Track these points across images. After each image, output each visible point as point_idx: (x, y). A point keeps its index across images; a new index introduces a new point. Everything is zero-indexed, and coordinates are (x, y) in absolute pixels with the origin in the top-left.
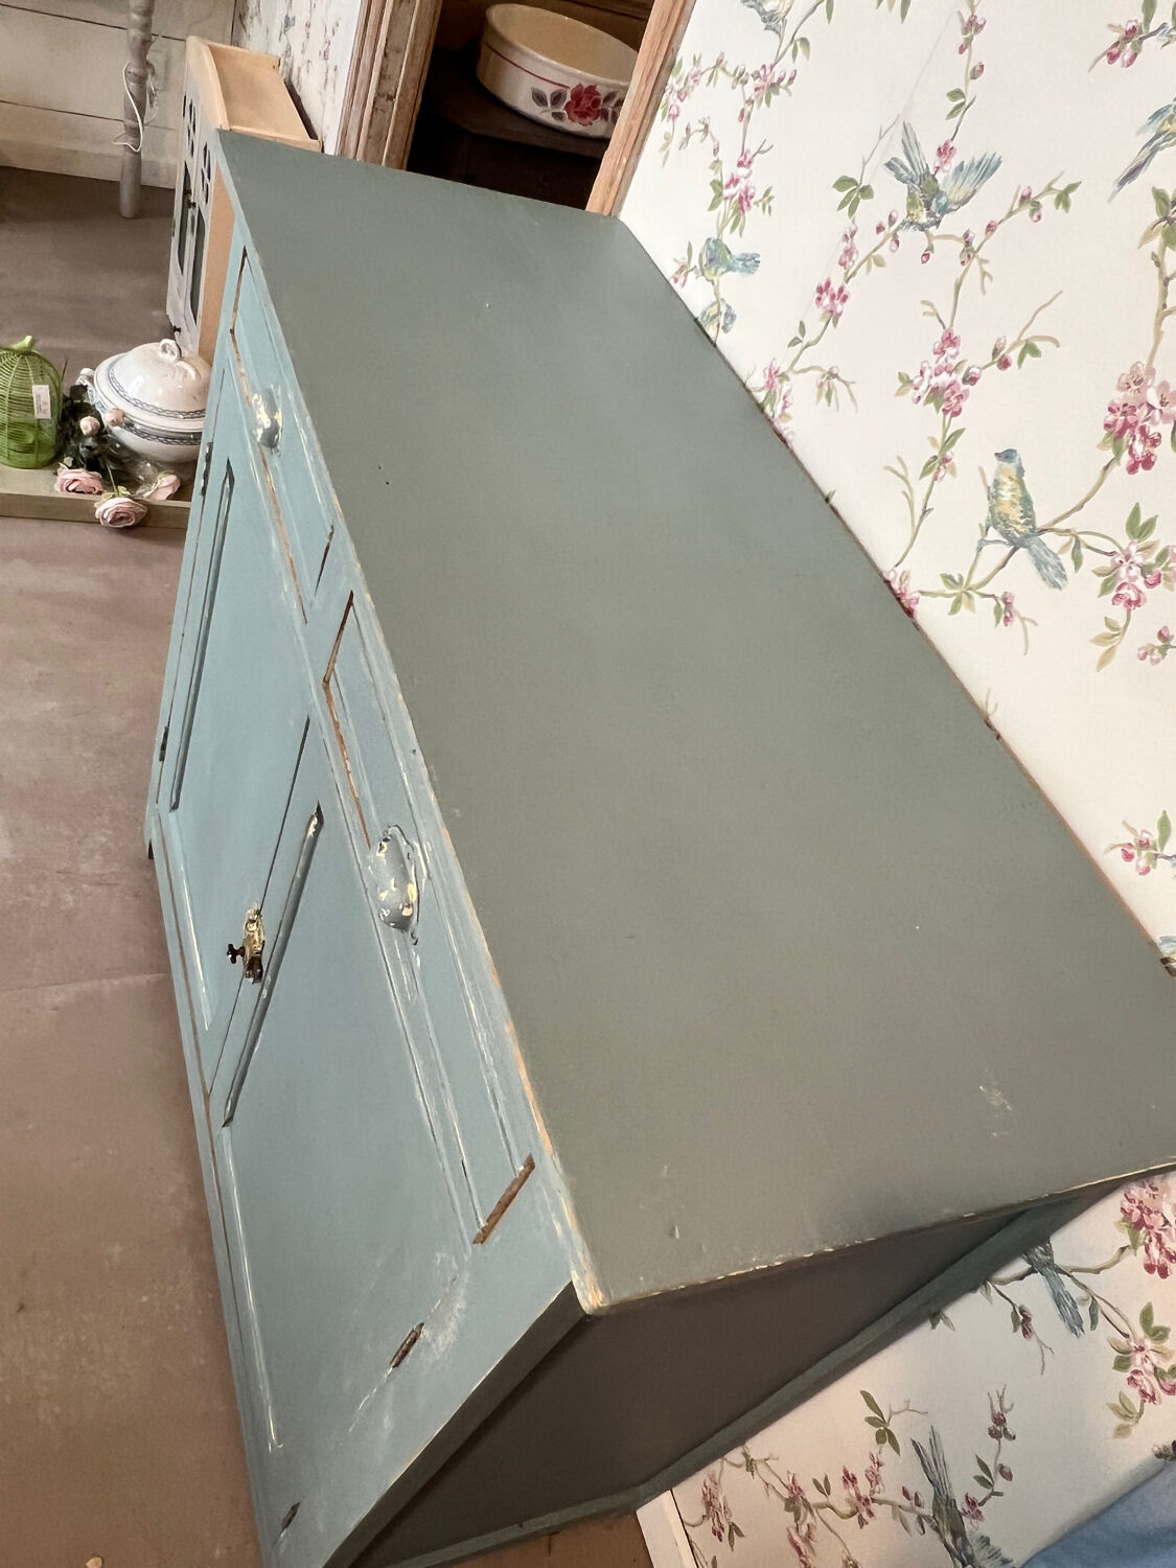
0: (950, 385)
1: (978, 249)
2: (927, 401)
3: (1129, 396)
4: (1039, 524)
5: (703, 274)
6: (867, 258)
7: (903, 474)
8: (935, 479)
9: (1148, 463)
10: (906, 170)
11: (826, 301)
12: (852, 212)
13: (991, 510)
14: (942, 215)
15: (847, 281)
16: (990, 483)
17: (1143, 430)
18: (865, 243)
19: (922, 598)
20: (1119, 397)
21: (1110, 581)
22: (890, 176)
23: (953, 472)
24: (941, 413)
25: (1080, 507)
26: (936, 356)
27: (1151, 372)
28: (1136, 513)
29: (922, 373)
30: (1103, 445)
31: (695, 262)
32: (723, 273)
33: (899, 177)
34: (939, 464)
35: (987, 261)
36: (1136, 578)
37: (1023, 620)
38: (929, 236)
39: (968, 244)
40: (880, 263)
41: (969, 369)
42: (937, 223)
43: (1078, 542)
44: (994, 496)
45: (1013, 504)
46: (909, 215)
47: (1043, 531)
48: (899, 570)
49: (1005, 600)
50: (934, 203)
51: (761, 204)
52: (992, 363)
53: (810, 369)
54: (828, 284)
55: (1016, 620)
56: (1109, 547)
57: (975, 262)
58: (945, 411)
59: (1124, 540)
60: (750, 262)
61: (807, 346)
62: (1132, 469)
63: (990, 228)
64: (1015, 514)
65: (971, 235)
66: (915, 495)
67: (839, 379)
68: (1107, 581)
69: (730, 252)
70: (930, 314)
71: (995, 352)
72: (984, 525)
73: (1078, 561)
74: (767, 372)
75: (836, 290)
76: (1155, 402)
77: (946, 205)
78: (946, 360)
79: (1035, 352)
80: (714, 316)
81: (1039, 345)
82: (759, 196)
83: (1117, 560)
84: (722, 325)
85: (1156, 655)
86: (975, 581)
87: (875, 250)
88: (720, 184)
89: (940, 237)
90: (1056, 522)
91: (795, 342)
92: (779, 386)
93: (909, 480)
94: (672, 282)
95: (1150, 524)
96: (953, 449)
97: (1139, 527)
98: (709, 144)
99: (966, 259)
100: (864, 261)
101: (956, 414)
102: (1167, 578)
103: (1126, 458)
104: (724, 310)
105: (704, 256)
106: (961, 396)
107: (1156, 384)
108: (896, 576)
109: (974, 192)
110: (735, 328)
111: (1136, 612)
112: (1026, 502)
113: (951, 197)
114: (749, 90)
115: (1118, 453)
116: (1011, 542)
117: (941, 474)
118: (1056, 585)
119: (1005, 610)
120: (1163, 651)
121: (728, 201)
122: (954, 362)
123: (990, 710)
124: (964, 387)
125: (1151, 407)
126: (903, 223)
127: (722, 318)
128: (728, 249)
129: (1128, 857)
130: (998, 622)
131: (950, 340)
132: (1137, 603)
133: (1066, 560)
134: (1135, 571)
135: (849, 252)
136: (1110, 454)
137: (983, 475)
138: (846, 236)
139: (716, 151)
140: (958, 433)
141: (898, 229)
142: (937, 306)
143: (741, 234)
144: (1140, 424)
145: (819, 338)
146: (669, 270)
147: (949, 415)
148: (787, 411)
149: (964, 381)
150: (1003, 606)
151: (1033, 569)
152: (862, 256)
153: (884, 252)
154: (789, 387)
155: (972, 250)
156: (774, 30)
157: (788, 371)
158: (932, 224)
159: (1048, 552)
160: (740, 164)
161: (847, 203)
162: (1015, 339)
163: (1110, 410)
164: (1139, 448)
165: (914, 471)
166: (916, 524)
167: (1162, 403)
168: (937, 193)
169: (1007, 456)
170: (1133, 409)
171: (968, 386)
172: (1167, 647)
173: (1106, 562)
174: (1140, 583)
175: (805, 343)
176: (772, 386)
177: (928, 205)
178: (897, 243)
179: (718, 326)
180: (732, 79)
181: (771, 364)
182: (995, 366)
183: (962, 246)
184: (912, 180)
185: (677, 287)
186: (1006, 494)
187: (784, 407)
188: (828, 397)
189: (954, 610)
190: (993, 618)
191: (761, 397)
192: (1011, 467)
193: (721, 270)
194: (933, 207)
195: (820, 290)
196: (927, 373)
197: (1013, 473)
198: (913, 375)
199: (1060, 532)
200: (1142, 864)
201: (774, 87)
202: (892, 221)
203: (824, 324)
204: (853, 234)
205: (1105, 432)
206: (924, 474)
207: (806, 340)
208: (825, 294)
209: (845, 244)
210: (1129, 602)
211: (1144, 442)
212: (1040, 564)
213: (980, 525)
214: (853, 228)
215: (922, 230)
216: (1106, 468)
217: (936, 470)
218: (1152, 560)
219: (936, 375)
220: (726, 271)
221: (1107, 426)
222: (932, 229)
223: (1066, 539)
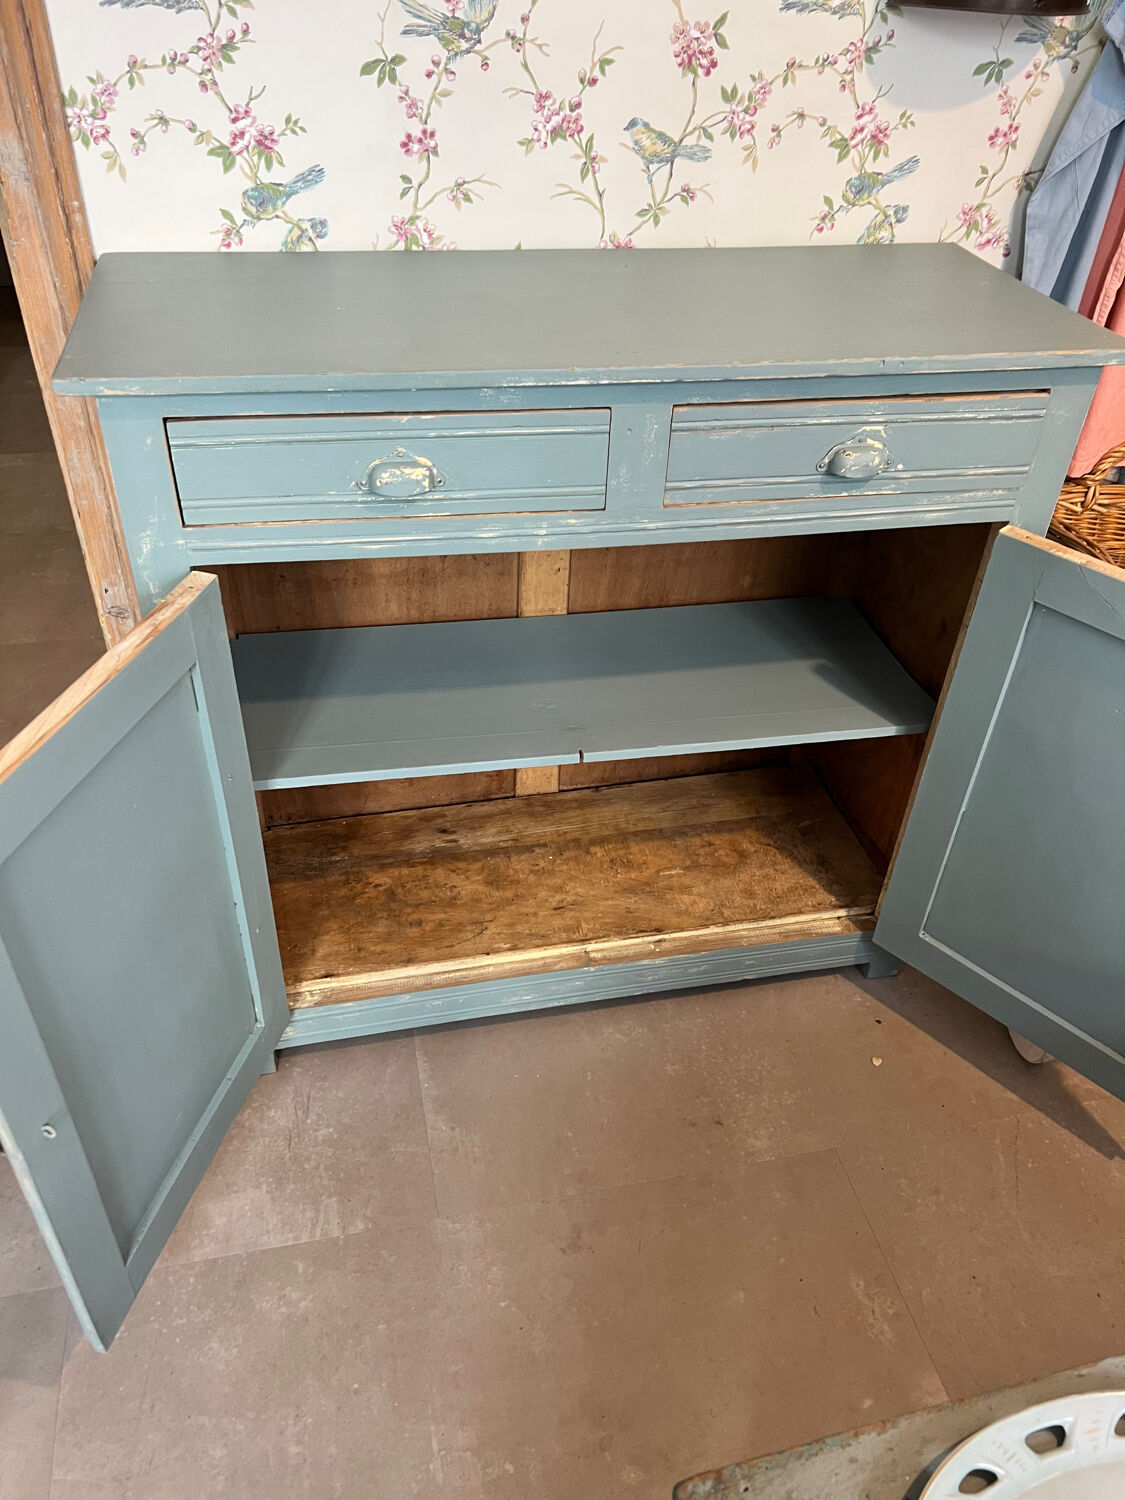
0: (563, 121)
1: (525, 35)
2: (553, 141)
3: (682, 42)
4: (677, 140)
5: (259, 219)
6: (433, 97)
7: (566, 190)
8: (594, 173)
9: (714, 64)
10: (425, 26)
11: (415, 147)
12: (393, 79)
13: (643, 157)
14: (479, 35)
15: (426, 123)
16: (632, 145)
17: (701, 52)
18: (422, 90)
19: (632, 237)
20: (677, 47)
21: (733, 131)
22: (413, 38)
23: (604, 160)
24: (569, 139)
25: (693, 112)
26: (540, 113)
27: (687, 23)
28: (724, 90)
29: (536, 130)
30: (684, 75)
31: (240, 217)
32: (284, 203)
33: (421, 34)
34: (590, 163)
35: (537, 38)
36: (744, 118)
37: (701, 189)
38: (476, 52)
39: (513, 38)
40: (445, 94)
41: (570, 102)
42: (479, 41)
43: (704, 129)
44: (638, 148)
45: (654, 144)
46: (449, 51)
47: (681, 141)
48: (606, 237)
49: (684, 190)
50: (466, 31)
51: (288, 132)
52: (584, 88)
53: (434, 197)
54: (409, 137)
55: (699, 194)
56: (722, 116)
57: (527, 44)
58: (572, 136)
59: (727, 107)
60: (312, 176)
61: (420, 185)
62: (708, 73)
63: (525, 19)
64: (660, 146)
65: (512, 32)
66: (587, 195)
67: (469, 182)
68: (731, 132)
69: (280, 185)
70: (518, 93)
71: (582, 81)
72: (644, 168)
73: (710, 137)
74: (393, 229)
75: (420, 135)
76: (699, 35)
77: (477, 27)
78: (549, 109)
79: (610, 62)
80: (300, 237)
81: (609, 57)
82: (280, 127)
83: (730, 118)
84: (313, 236)
85: (777, 140)
86: (658, 200)
87: (435, 89)
88: (223, 147)
89: (486, 49)
90: (685, 130)
91: (404, 193)
92: (414, 227)
93: (574, 189)
94: (224, 249)
95: (735, 89)
96: (594, 149)
97: (729, 96)
98: (178, 130)
99: (519, 47)
100: (431, 102)
101: (582, 129)
102: (760, 104)
103: (700, 71)
104: (306, 225)
105: (249, 207)
106: (577, 119)
107: (693, 26)
108: (606, 243)
109: (494, 7)
110: (331, 228)
111: (754, 132)
112: (661, 136)
113: (478, 21)
114: (196, 62)
115: (695, 72)
116: (667, 162)
117: (597, 168)
118: (707, 158)
119: (687, 194)
120: (779, 135)
121: (245, 154)
122: (557, 106)
123: (713, 245)
124: (574, 114)
125: (697, 39)
126: (449, 59)
127: (311, 233)
128: (275, 184)
129: (821, 230)
130: (687, 203)
131: (543, 97)
132: (753, 127)
133: (704, 142)
134: (742, 115)
135: (413, 105)
136: (691, 76)
137: (626, 146)
138: (401, 98)
139: (192, 128)
140: (591, 139)
141: (446, 64)
142: (517, 87)
143: (281, 164)
144: (697, 51)
145: (428, 173)
146: (212, 244)
147: (576, 136)
148: (434, 236)
149: (572, 110)
150: (685, 194)
151: (689, 162)
152: (427, 102)
153: (445, 84)
154: (424, 221)
155: (520, 39)
156: (190, 8)
157: (414, 212)
158: (475, 44)
159: (692, 147)
160: (234, 121)
161: (384, 77)
162: (591, 64)
163: (676, 56)
164: (705, 62)
165: (575, 182)
166: (599, 205)
167: (702, 33)
168: (466, 24)
169: (633, 124)
170: (688, 46)
171: (577, 111)
172: (779, 132)
173: (725, 124)
174: (748, 118)
175: (416, 186)
176: (406, 233)
177: (462, 36)
178: (453, 73)
179: (310, 239)
180: (165, 69)
181: (393, 221)
182: (587, 87)
183: (510, 42)
184: (435, 29)
185: (234, 248)
186: (646, 143)
187: (430, 235)
188: (467, 198)
189: (657, 222)
190: (685, 205)
191: (401, 246)
192: (639, 127)
193: (279, 203)
194: (468, 34)
195: (404, 145)
196: (540, 127)
197: (643, 129)
198: (530, 134)
199: (691, 133)
200: (829, 225)
201: (229, 46)
202: (436, 64)
203: (425, 162)
204: (407, 93)
205: (681, 69)
206: (584, 176)
207: (415, 184)
208: (410, 144)
209: (405, 103)
210: (749, 131)
211: (706, 57)
212: (691, 157)
213: (643, 170)
214: (404, 88)
215: (469, 52)
216: (694, 83)
217: (591, 168)
218: (746, 103)
219: (548, 122)
220: (287, 200)
221: (680, 65)
222: (478, 47)
223: (697, 132)
